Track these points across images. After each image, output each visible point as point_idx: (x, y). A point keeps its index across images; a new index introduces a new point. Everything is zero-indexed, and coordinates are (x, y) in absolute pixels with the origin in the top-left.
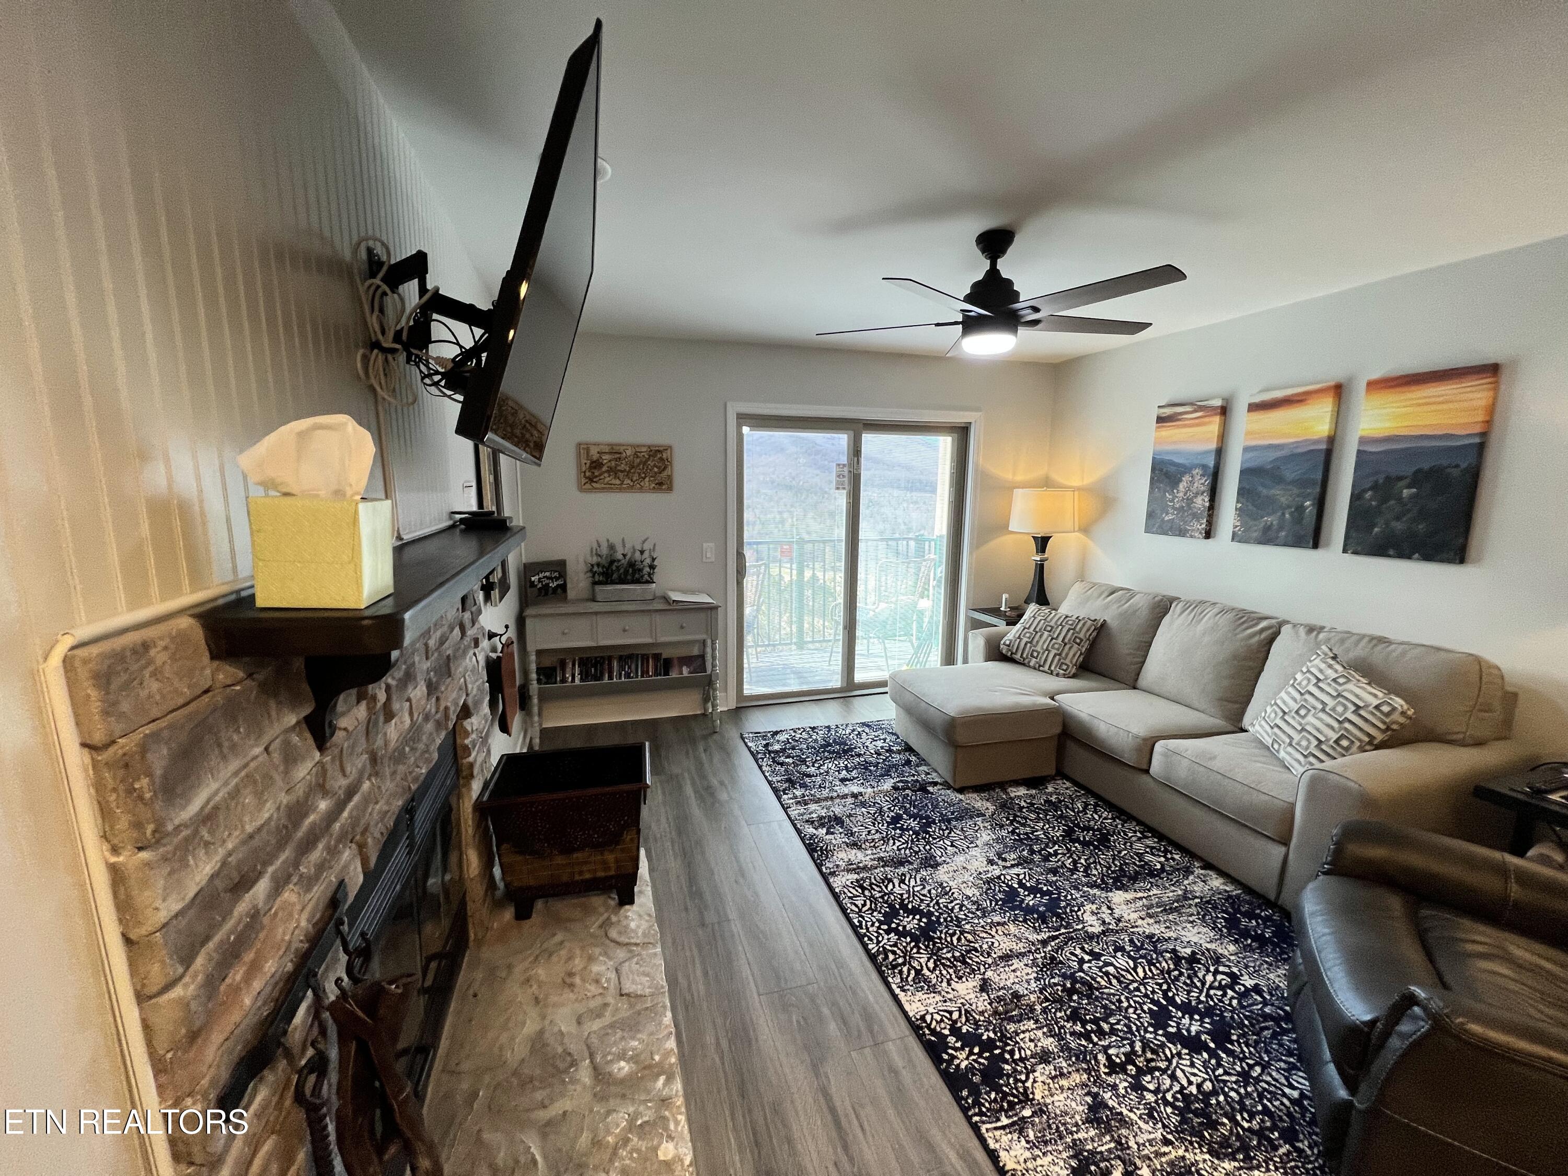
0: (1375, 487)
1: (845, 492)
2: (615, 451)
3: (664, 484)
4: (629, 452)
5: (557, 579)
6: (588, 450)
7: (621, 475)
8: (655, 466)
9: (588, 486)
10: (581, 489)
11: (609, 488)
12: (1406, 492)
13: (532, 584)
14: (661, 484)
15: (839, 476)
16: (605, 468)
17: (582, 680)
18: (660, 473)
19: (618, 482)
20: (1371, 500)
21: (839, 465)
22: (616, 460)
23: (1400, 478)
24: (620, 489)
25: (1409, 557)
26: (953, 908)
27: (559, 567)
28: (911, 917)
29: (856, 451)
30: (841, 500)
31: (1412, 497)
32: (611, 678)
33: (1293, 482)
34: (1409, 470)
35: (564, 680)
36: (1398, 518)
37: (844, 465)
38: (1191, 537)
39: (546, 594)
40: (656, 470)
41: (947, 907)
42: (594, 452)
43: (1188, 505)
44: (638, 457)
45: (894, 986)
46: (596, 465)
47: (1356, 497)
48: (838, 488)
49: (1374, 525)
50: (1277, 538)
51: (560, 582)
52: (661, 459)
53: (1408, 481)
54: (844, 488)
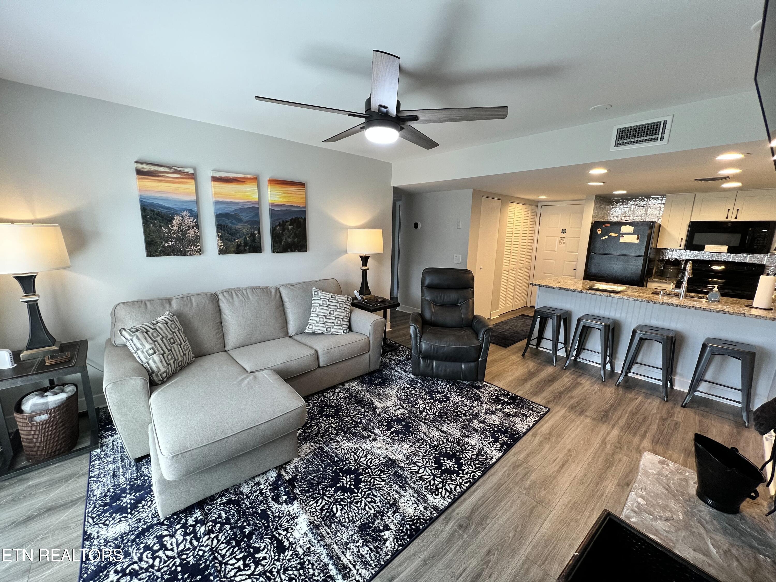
0: (279, 225)
12: (290, 227)
20: (279, 230)
23: (287, 222)
25: (295, 252)
26: (424, 450)
28: (444, 464)
31: (292, 229)
33: (246, 222)
34: (289, 219)
36: (289, 237)
38: (191, 255)
41: (425, 453)
43: (183, 235)
45: (493, 462)
47: (273, 230)
49: (282, 240)
50: (245, 249)
53: (289, 223)
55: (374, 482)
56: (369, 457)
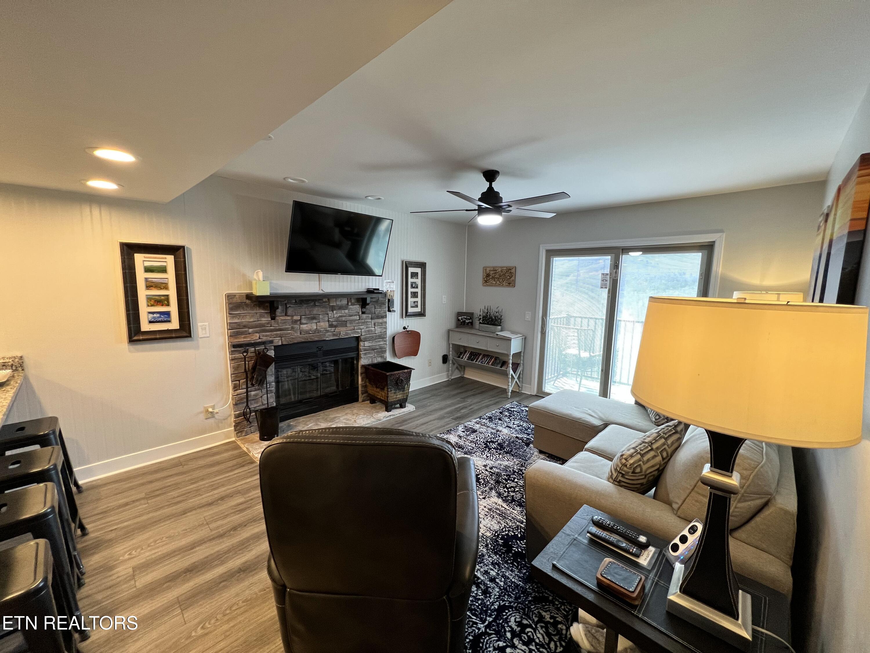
1: (607, 290)
2: (495, 270)
3: (511, 284)
4: (499, 270)
5: (469, 319)
6: (486, 270)
7: (496, 279)
8: (508, 276)
9: (485, 284)
10: (483, 286)
11: (492, 285)
13: (459, 320)
14: (510, 284)
15: (603, 281)
16: (491, 277)
17: (467, 359)
18: (510, 279)
19: (495, 282)
21: (603, 274)
22: (494, 273)
24: (495, 285)
27: (471, 315)
29: (616, 266)
30: (604, 294)
32: (476, 361)
35: (462, 358)
37: (607, 274)
39: (464, 325)
40: (508, 277)
42: (488, 271)
44: (502, 272)
46: (488, 275)
48: (602, 288)
51: (470, 321)
52: (511, 272)
54: (606, 288)
55: (476, 445)
56: (485, 456)
